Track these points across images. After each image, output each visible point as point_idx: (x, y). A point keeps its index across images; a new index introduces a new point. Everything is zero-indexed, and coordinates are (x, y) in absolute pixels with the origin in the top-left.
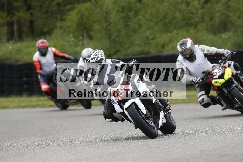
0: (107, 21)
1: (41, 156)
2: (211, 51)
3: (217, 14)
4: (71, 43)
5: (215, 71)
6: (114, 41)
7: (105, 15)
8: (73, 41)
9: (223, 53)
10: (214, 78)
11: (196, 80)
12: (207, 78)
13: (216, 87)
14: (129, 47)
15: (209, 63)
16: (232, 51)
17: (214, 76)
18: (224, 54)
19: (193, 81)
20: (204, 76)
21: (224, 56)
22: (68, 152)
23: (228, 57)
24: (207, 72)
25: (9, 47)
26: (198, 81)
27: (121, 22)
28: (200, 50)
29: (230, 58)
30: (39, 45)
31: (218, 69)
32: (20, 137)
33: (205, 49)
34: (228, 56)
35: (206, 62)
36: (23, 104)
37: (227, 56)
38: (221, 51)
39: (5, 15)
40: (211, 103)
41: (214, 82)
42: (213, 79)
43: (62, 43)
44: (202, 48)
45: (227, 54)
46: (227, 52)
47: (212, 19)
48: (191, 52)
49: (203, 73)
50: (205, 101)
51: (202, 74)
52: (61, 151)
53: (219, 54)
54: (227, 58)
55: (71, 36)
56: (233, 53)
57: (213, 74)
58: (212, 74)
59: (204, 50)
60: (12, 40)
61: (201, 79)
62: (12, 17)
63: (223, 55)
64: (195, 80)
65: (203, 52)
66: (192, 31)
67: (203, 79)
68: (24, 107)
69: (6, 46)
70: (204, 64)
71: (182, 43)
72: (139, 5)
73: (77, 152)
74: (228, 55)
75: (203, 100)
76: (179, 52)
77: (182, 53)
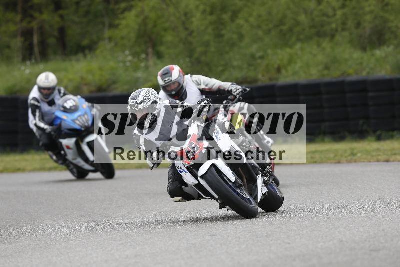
0: (187, 29)
3: (368, 17)
4: (128, 64)
6: (198, 61)
7: (183, 18)
8: (130, 61)
9: (230, 89)
16: (244, 87)
18: (232, 90)
21: (232, 94)
22: (123, 244)
23: (238, 96)
25: (25, 70)
27: (210, 30)
28: (193, 83)
29: (241, 98)
33: (202, 81)
34: (238, 94)
37: (235, 94)
38: (227, 85)
39: (19, 17)
43: (112, 64)
44: (198, 80)
45: (236, 91)
46: (236, 89)
47: (358, 25)
48: (179, 86)
52: (111, 242)
53: (224, 90)
54: (236, 97)
55: (127, 52)
56: (245, 90)
60: (30, 59)
62: (30, 22)
63: (230, 92)
65: (199, 87)
66: (326, 44)
69: (20, 69)
71: (165, 72)
73: (137, 244)
74: (238, 92)
77: (165, 88)
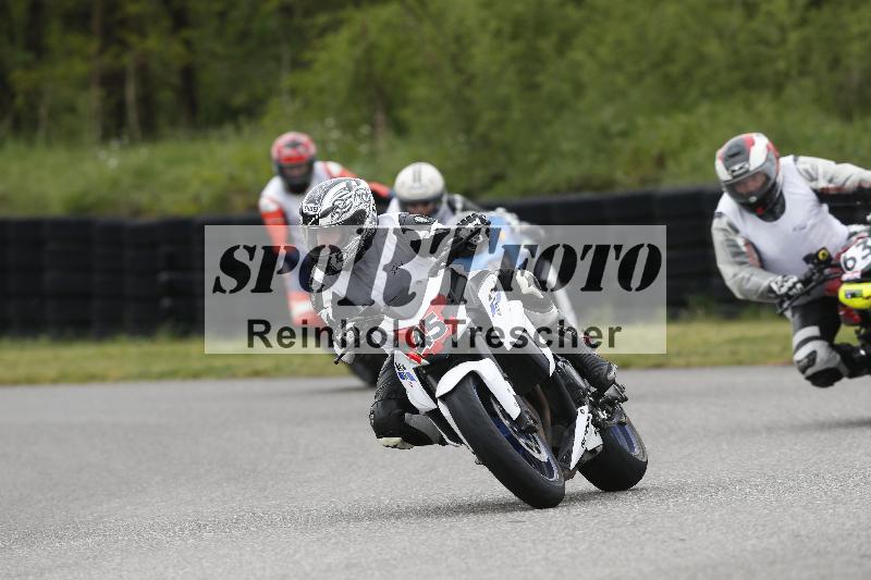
0: (459, 71)
1: (221, 552)
2: (839, 180)
3: (856, 47)
5: (849, 254)
6: (486, 141)
7: (453, 48)
8: (337, 142)
10: (845, 277)
11: (782, 286)
12: (822, 278)
13: (854, 313)
14: (539, 164)
15: (836, 223)
17: (844, 273)
19: (770, 290)
20: (811, 270)
24: (821, 257)
25: (107, 160)
26: (790, 289)
27: (510, 74)
28: (799, 177)
30: (279, 152)
31: (861, 247)
32: (145, 485)
33: (821, 171)
35: (822, 221)
36: (157, 367)
39: (94, 45)
40: (843, 369)
41: (846, 296)
42: (842, 282)
44: (808, 167)
47: (835, 63)
48: (765, 184)
49: (809, 259)
50: (818, 360)
51: (804, 264)
55: (330, 121)
57: (843, 265)
58: (838, 266)
59: (814, 176)
60: (119, 137)
61: (799, 281)
62: (118, 56)
64: (780, 284)
65: (813, 184)
66: (765, 105)
67: (806, 281)
68: (162, 376)
69: (95, 157)
70: (813, 226)
71: (734, 150)
72: (572, 12)
75: (812, 357)
76: (723, 185)
77: (734, 188)
